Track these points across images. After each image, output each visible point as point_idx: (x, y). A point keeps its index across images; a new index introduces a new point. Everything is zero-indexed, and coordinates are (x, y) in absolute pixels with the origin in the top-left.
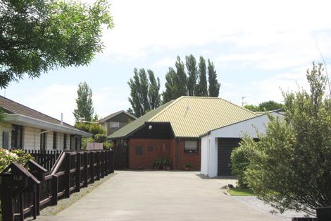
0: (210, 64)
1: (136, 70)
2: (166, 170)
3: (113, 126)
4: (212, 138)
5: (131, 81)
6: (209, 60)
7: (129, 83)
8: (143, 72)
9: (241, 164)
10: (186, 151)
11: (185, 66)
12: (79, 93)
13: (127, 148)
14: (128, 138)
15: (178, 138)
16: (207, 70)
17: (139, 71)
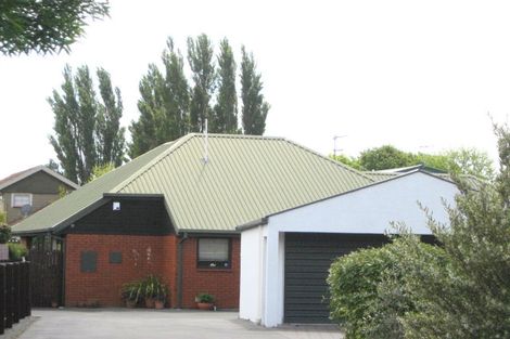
0: (245, 58)
1: (68, 68)
2: (153, 308)
3: (18, 204)
4: (272, 232)
5: (56, 96)
6: (243, 49)
7: (50, 101)
8: (85, 73)
9: (356, 295)
10: (203, 264)
11: (186, 61)
13: (61, 256)
14: (61, 233)
15: (182, 233)
17: (74, 72)
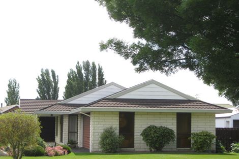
0: (99, 67)
1: (42, 70)
5: (39, 78)
7: (37, 79)
8: (47, 71)
11: (82, 68)
12: (9, 86)
16: (97, 71)
17: (44, 71)
